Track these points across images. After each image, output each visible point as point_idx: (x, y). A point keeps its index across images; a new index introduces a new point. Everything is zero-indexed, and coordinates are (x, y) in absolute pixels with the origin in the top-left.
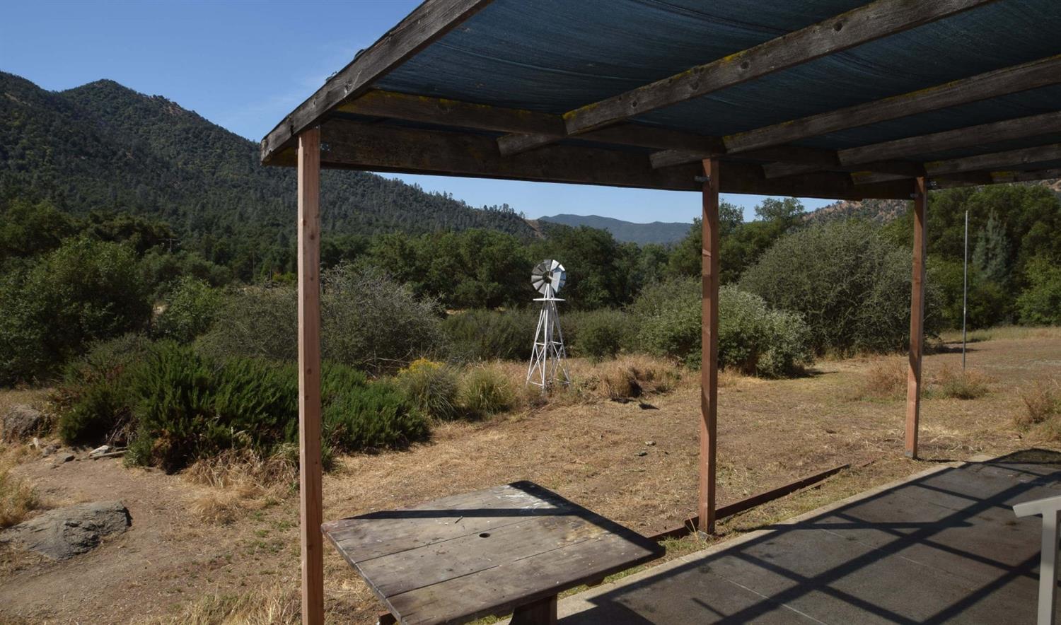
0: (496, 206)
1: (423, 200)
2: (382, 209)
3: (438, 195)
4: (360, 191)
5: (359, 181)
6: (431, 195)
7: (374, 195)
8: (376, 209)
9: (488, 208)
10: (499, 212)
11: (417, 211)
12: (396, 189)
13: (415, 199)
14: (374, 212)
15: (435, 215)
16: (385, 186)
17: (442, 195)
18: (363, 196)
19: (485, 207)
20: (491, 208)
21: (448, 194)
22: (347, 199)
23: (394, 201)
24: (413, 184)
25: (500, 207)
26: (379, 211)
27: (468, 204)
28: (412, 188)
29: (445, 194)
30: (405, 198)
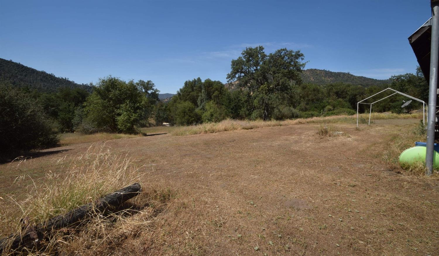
0: (87, 84)
1: (55, 80)
2: (35, 82)
3: (62, 78)
4: (24, 74)
5: (24, 70)
6: (59, 78)
7: (31, 76)
8: (32, 81)
9: (84, 84)
10: (88, 86)
11: (52, 83)
12: (42, 75)
13: (52, 79)
14: (31, 82)
15: (60, 85)
16: (37, 73)
17: (64, 78)
18: (26, 76)
19: (83, 84)
20: (85, 84)
21: (67, 78)
22: (17, 77)
23: (41, 79)
24: (50, 73)
25: (89, 84)
26: (33, 82)
27: (75, 82)
28: (50, 75)
29: (66, 78)
30: (47, 78)
